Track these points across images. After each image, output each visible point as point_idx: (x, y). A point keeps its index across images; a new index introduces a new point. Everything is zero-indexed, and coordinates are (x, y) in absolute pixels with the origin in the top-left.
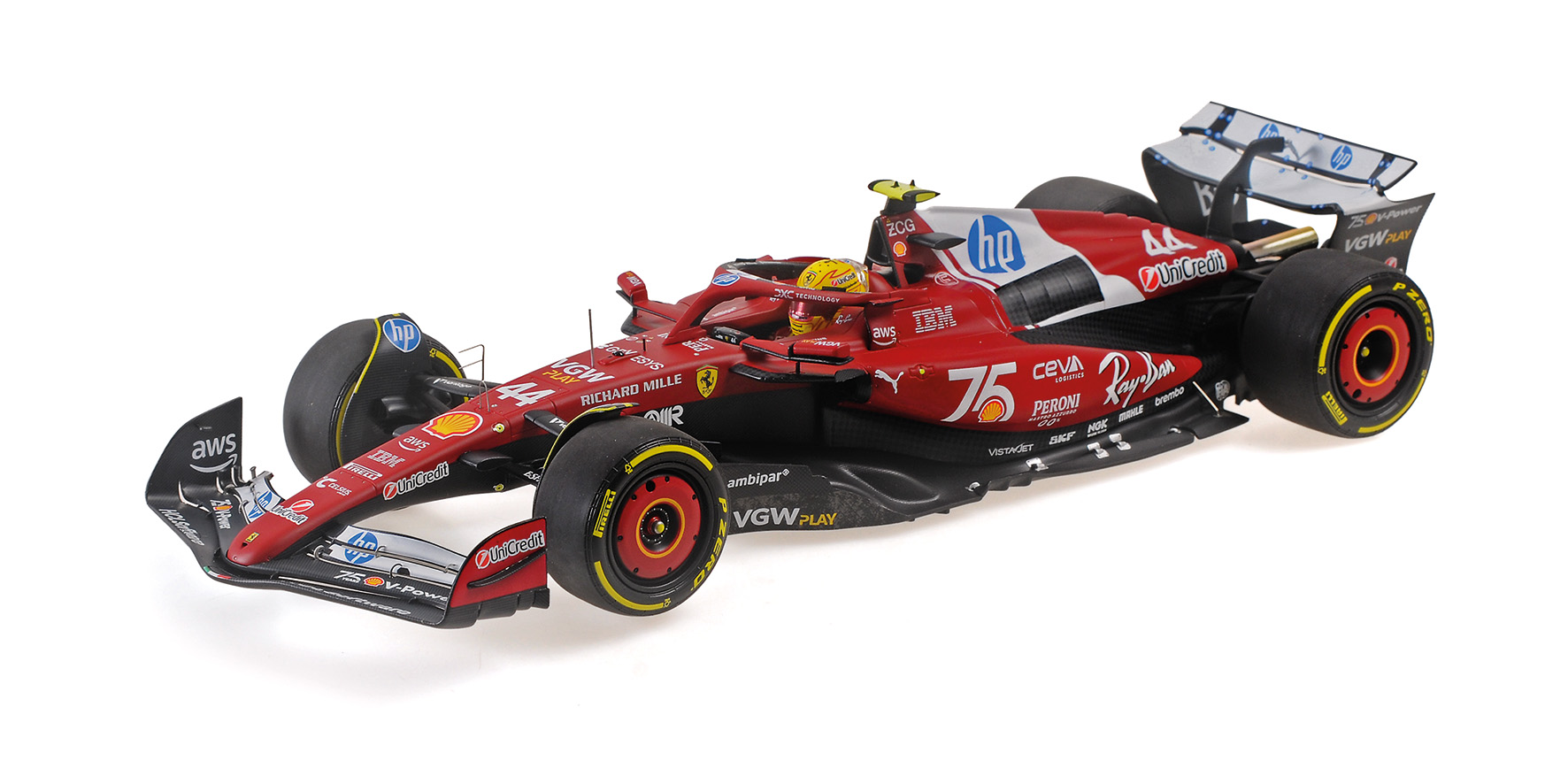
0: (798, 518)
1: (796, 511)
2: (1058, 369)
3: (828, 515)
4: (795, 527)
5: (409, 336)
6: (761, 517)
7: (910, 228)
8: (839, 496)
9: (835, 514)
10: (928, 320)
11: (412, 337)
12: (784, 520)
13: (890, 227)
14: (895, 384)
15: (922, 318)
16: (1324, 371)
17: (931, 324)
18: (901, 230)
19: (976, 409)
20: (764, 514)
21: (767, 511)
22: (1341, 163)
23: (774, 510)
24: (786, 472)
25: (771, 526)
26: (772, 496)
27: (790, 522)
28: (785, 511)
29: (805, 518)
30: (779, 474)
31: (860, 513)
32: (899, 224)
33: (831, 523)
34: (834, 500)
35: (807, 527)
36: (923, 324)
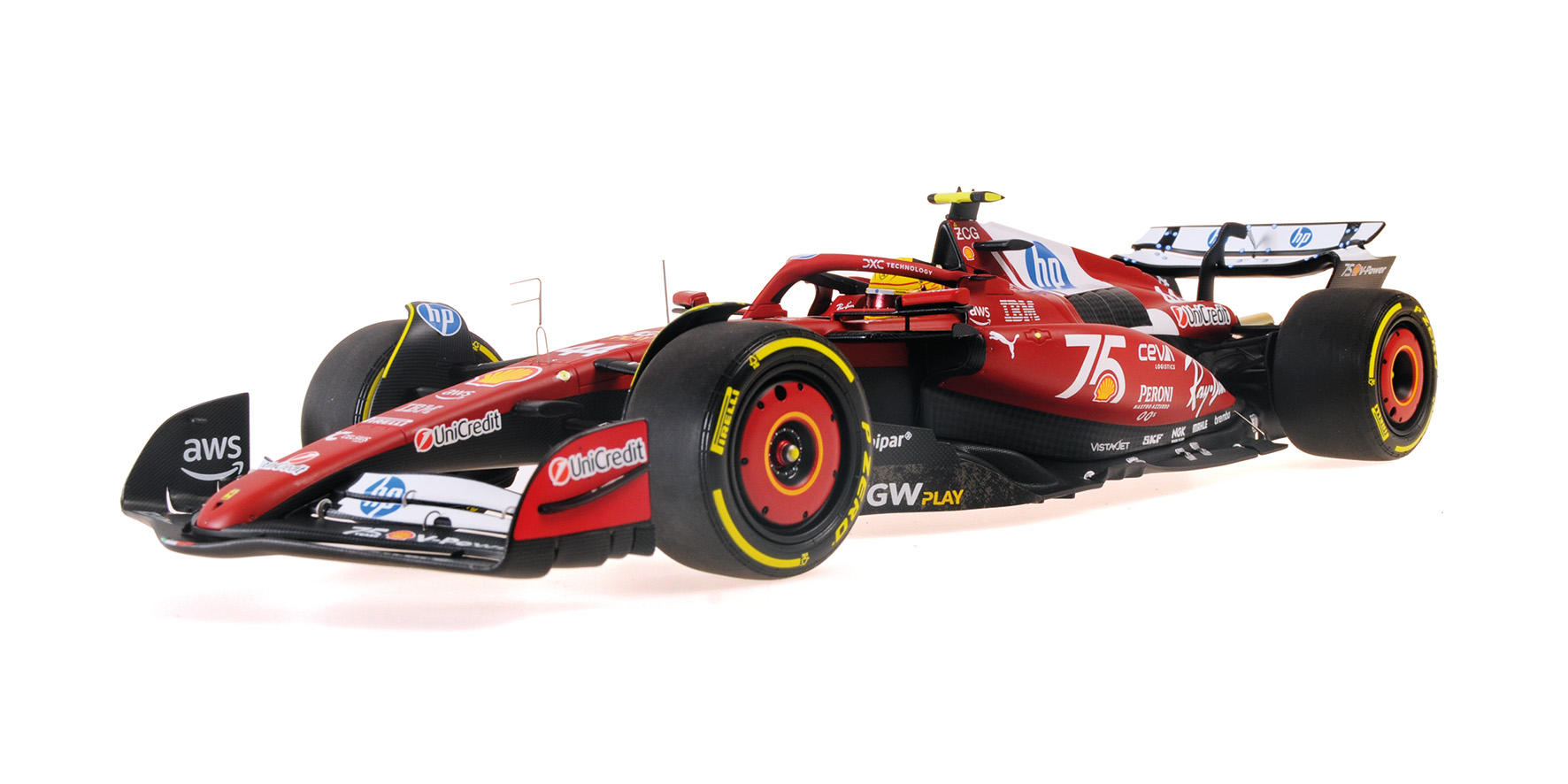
0: (921, 496)
1: (919, 486)
2: (1156, 355)
3: (954, 492)
4: (916, 508)
5: (448, 319)
6: (879, 495)
7: (975, 236)
8: (967, 469)
9: (962, 491)
10: (1016, 311)
11: (452, 321)
12: (904, 500)
13: (957, 231)
14: (1011, 346)
15: (1009, 307)
16: (1373, 381)
17: (1018, 315)
18: (968, 236)
19: (1093, 382)
20: (881, 491)
21: (884, 486)
22: (1302, 241)
23: (893, 486)
24: (909, 435)
25: (889, 508)
26: (892, 467)
27: (911, 501)
28: (906, 486)
29: (928, 496)
30: (901, 437)
31: (989, 490)
32: (965, 230)
33: (958, 502)
34: (960, 473)
35: (930, 507)
36: (1011, 315)
